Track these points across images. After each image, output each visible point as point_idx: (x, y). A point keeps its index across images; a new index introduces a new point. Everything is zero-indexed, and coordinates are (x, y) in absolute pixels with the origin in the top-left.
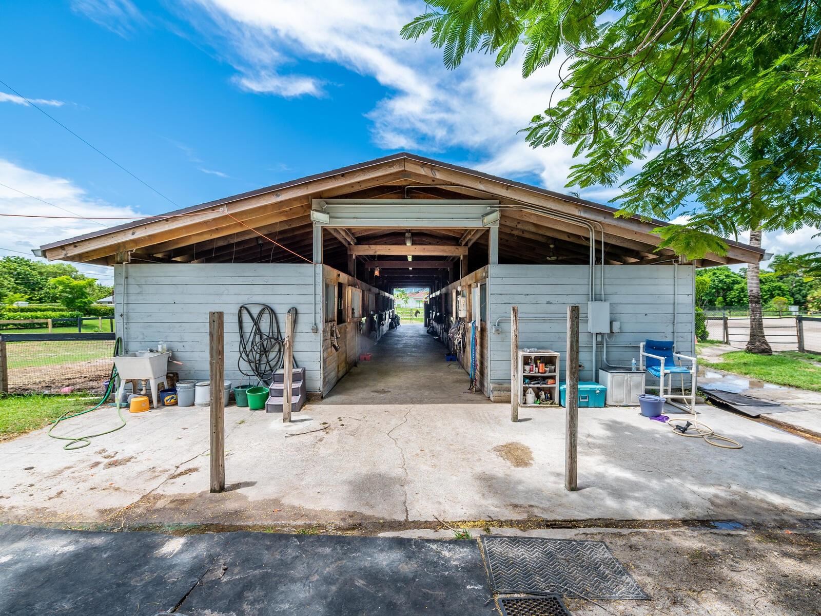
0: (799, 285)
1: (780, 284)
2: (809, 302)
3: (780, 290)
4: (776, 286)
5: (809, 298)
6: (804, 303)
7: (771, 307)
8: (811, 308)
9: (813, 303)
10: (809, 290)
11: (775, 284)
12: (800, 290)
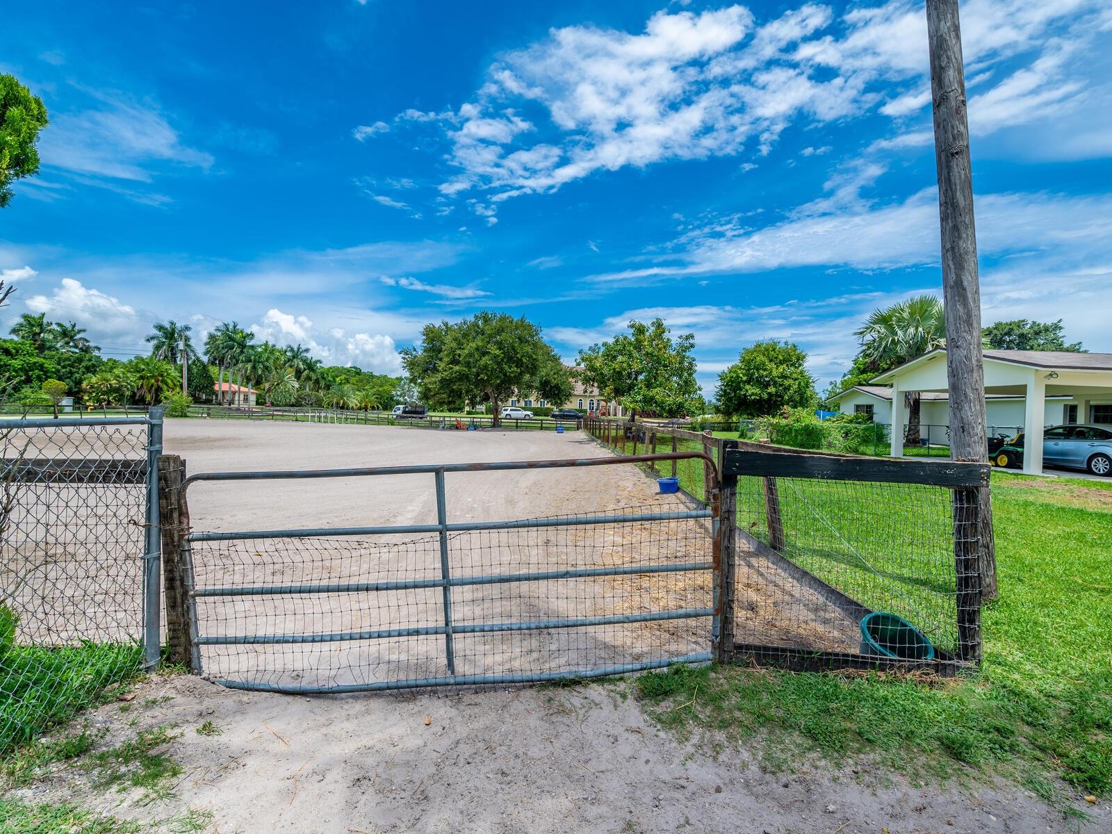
0: (69, 365)
1: (41, 360)
2: (85, 391)
3: (42, 370)
4: (35, 363)
5: (84, 385)
6: (78, 392)
7: (26, 397)
8: (87, 401)
9: (91, 393)
10: (84, 373)
11: (33, 360)
12: (71, 373)
